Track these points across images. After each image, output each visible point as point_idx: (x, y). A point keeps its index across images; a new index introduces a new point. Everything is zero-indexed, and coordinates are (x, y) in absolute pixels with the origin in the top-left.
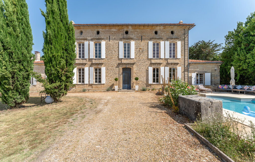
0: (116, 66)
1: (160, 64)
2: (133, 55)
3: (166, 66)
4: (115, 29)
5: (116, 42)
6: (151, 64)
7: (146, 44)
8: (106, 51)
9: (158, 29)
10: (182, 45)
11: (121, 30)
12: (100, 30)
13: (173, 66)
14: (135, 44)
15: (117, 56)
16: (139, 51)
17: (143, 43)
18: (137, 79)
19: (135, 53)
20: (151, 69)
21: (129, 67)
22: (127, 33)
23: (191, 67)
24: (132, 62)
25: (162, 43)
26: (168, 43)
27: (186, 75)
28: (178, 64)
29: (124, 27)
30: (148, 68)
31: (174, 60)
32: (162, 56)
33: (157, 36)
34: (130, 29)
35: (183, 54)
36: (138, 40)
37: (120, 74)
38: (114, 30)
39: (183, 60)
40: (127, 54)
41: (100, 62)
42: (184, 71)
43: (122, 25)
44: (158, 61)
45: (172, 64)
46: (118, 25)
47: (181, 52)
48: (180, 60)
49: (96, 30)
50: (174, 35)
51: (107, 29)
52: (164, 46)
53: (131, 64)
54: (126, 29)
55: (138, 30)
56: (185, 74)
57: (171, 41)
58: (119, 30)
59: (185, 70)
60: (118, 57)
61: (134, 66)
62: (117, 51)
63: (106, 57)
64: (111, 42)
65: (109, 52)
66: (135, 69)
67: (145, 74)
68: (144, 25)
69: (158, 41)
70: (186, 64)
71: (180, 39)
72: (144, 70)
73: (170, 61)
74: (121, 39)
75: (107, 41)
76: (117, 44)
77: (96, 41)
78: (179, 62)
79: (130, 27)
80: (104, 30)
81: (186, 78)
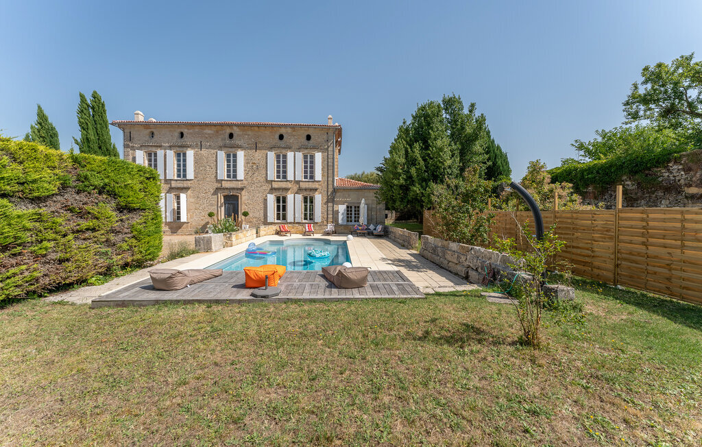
0: (212, 191)
1: (287, 190)
2: (241, 174)
3: (297, 193)
4: (211, 130)
5: (213, 151)
6: (272, 190)
7: (264, 156)
8: (195, 167)
9: (283, 131)
10: (323, 158)
11: (220, 132)
12: (185, 131)
13: (308, 193)
14: (245, 156)
15: (213, 176)
16: (252, 167)
17: (258, 155)
18: (245, 214)
19: (245, 170)
20: (271, 199)
21: (234, 194)
22: (231, 136)
23: (338, 194)
24: (239, 185)
25: (290, 155)
26: (300, 155)
27: (330, 209)
28: (316, 190)
29: (225, 127)
30: (266, 196)
31: (310, 183)
32: (290, 176)
33: (282, 143)
34: (236, 131)
35: (326, 174)
36: (251, 149)
37: (219, 205)
38: (209, 132)
39: (326, 183)
40: (232, 172)
41: (185, 186)
42: (327, 202)
43: (222, 125)
44: (283, 185)
45: (306, 190)
46: (215, 125)
47: (322, 170)
48: (320, 183)
49: (179, 130)
50: (310, 142)
51: (197, 130)
52: (295, 161)
53: (237, 189)
54: (228, 131)
55: (250, 133)
56: (328, 207)
57: (306, 151)
58: (217, 132)
59: (328, 199)
60: (216, 176)
61: (243, 192)
62: (214, 167)
63: (195, 177)
64: (204, 152)
65: (201, 168)
66: (244, 198)
67: (262, 206)
68: (259, 126)
69: (284, 151)
70: (331, 190)
71: (321, 149)
72: (261, 200)
73: (303, 185)
74: (220, 148)
75: (196, 150)
76: (214, 156)
77: (178, 149)
78: (320, 187)
79: (235, 128)
80: (191, 131)
81: (330, 212)
